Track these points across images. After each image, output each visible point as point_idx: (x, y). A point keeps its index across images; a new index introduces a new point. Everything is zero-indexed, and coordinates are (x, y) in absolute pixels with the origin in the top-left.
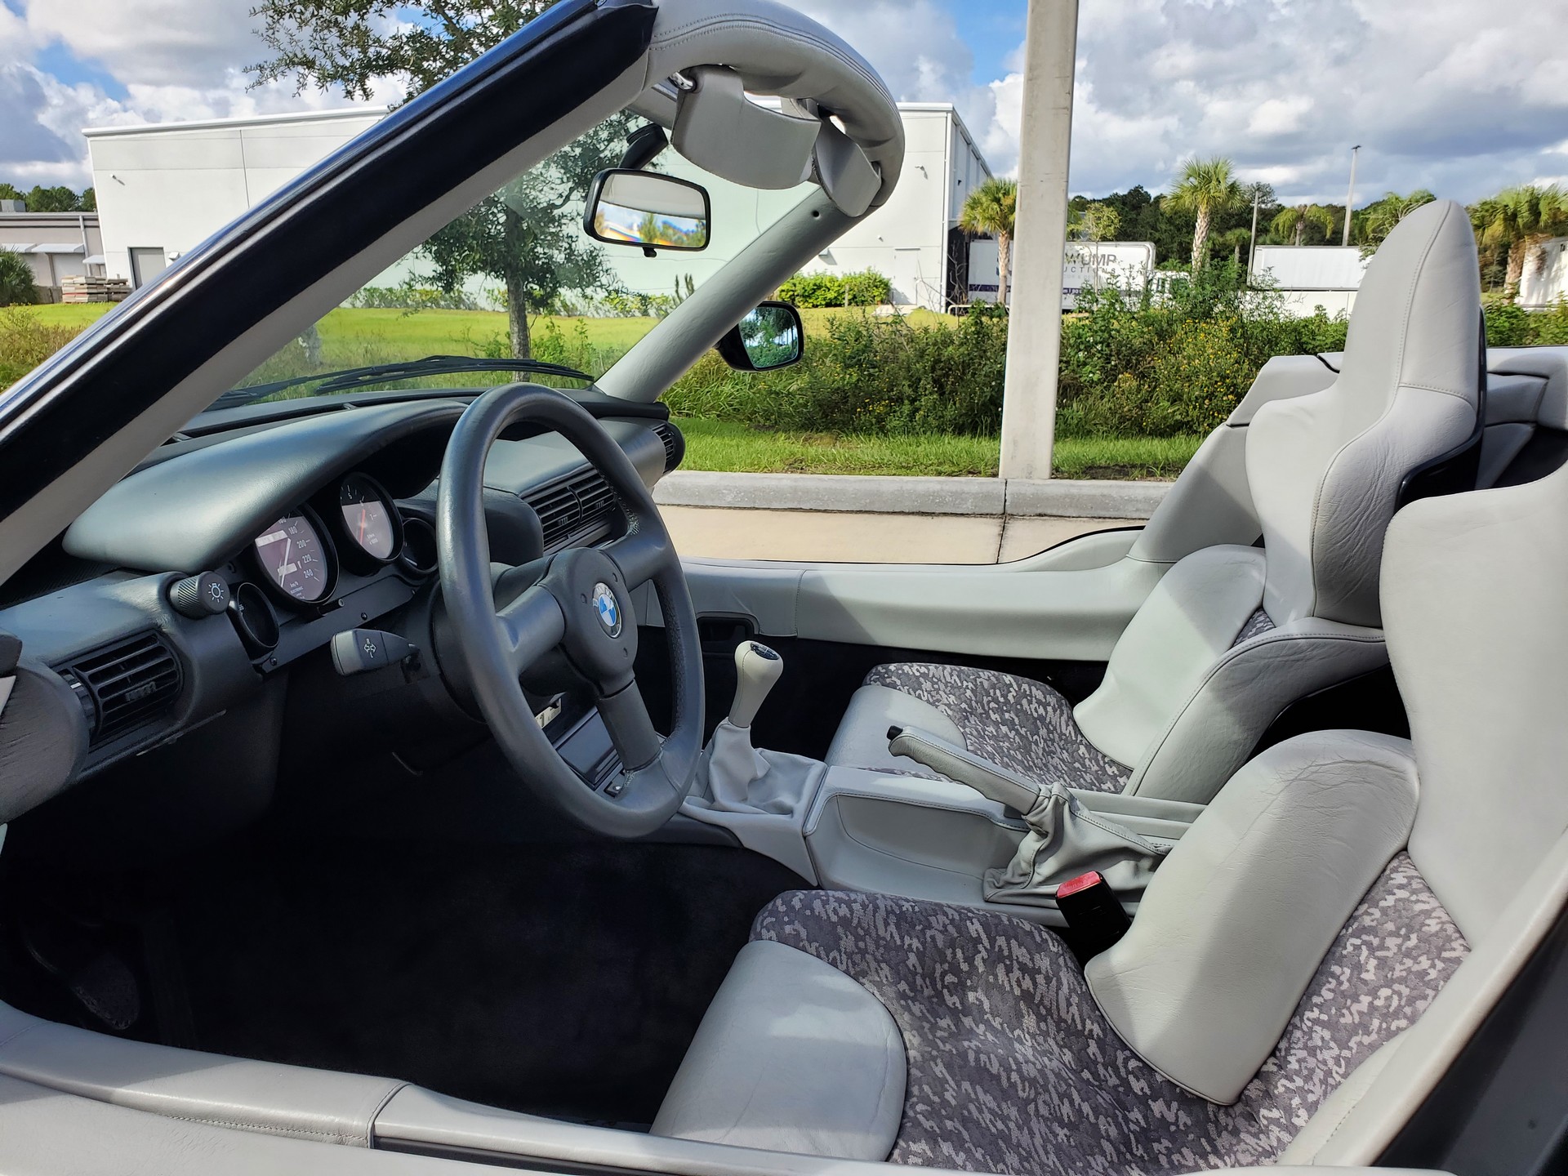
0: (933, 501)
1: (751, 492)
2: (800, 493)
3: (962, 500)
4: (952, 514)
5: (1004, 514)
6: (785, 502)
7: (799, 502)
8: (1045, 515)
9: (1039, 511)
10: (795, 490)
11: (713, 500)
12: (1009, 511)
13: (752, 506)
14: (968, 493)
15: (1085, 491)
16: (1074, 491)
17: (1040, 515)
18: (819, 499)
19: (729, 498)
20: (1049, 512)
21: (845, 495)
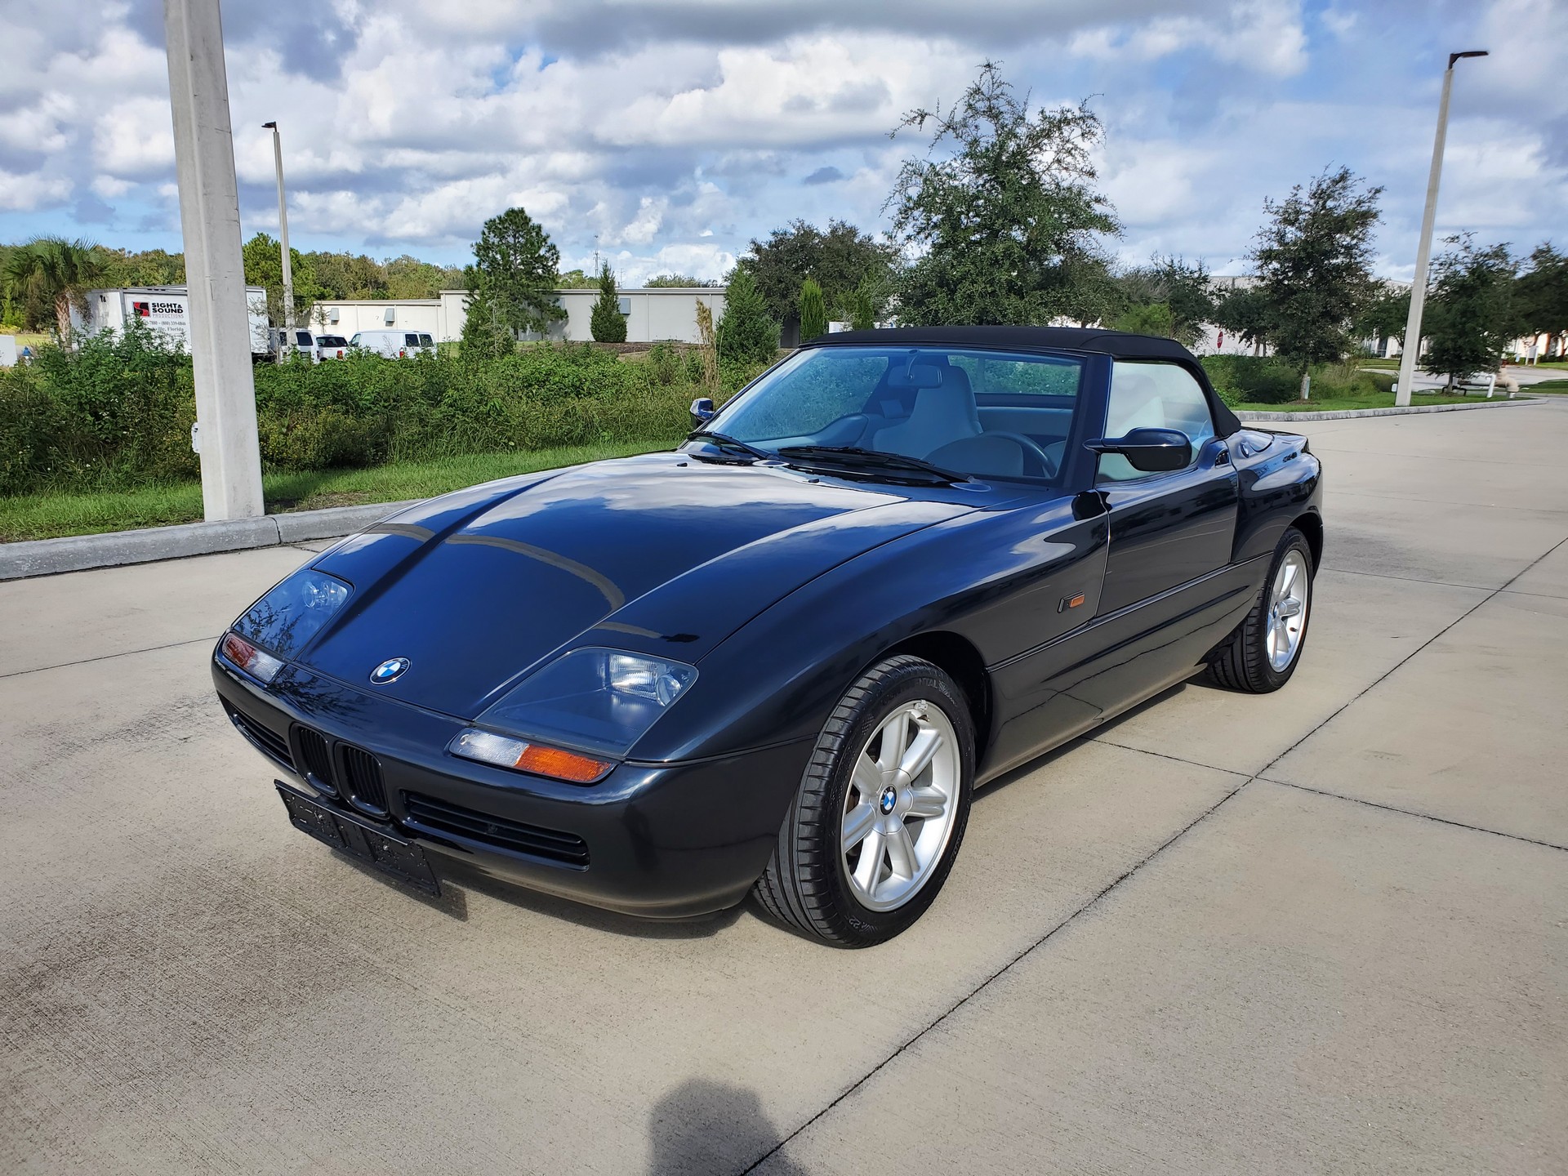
0: (223, 540)
1: (48, 558)
2: (100, 552)
3: (246, 536)
4: (242, 549)
5: (280, 543)
6: (88, 563)
7: (102, 561)
8: (310, 539)
9: (305, 537)
10: (95, 550)
11: (7, 572)
12: (284, 540)
13: (54, 571)
14: (250, 530)
15: (332, 517)
16: (325, 518)
17: (306, 540)
18: (122, 554)
19: (26, 568)
20: (312, 536)
21: (144, 547)
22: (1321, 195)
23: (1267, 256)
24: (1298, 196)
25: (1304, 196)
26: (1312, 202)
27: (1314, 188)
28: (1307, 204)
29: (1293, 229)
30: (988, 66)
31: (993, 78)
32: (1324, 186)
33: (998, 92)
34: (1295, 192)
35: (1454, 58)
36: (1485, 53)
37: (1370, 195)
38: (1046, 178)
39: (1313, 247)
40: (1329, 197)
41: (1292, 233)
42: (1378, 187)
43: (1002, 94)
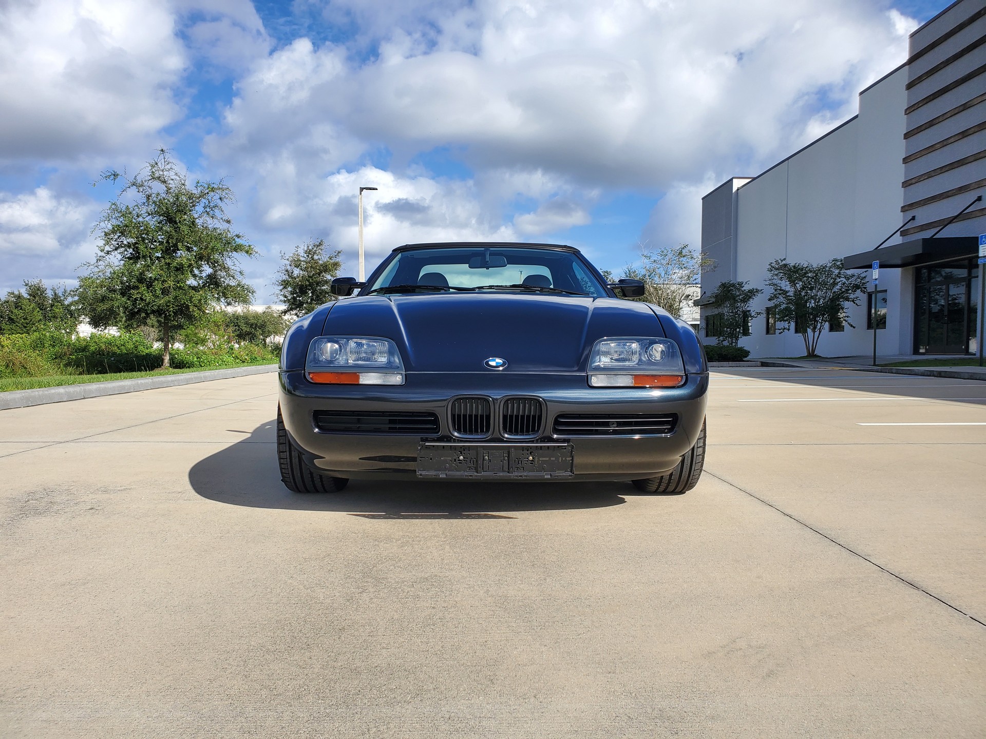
22: (309, 252)
23: (285, 284)
24: (298, 252)
25: (301, 252)
26: (305, 255)
27: (306, 249)
28: (303, 257)
29: (298, 270)
30: (162, 150)
31: (164, 158)
32: (310, 248)
33: (168, 167)
34: (297, 249)
35: (362, 189)
36: (377, 189)
37: (336, 254)
38: (199, 222)
39: (312, 280)
40: (315, 253)
41: (297, 272)
42: (339, 250)
43: (171, 168)
